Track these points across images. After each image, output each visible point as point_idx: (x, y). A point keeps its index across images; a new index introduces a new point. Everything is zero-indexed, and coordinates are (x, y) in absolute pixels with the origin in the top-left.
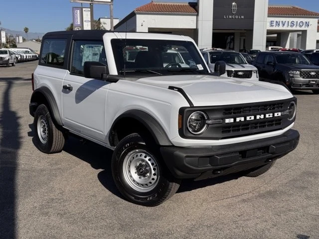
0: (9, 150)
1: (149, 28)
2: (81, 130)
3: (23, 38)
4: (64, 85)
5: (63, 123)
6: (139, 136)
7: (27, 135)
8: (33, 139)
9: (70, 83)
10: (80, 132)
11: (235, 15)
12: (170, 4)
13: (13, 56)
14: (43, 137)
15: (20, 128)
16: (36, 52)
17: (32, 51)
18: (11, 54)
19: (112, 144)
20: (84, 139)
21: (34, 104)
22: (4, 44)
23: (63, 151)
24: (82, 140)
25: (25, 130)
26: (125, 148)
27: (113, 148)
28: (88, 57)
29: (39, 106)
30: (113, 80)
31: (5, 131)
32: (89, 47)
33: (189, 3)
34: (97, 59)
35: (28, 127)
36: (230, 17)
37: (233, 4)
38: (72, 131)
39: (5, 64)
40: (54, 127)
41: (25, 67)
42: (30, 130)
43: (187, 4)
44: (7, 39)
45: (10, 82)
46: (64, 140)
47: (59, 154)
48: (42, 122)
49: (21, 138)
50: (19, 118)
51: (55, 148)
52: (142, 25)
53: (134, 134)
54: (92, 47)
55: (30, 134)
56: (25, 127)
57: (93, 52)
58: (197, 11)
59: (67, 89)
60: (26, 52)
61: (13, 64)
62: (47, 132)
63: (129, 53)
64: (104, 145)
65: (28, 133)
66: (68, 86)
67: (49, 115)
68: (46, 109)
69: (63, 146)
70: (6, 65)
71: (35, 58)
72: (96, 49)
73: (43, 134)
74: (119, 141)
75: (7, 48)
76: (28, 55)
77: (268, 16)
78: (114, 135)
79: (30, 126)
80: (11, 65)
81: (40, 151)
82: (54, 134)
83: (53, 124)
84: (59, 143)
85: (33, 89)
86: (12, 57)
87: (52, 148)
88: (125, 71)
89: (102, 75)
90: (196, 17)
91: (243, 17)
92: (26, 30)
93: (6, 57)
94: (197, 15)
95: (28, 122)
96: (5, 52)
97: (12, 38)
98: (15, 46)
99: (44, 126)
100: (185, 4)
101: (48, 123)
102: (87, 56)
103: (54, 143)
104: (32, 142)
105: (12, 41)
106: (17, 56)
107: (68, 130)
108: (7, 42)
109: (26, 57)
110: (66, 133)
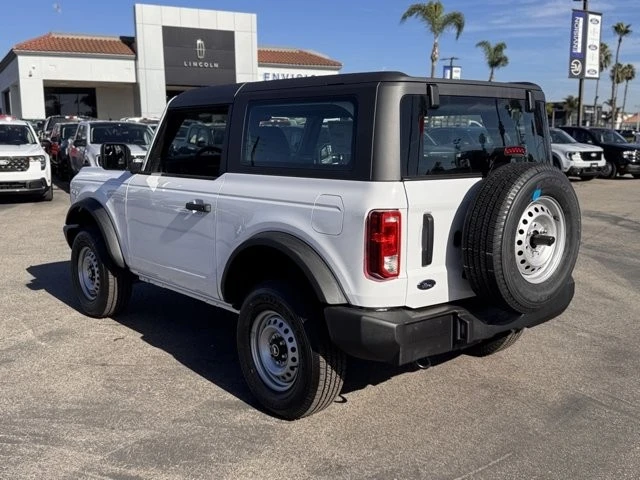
1: (44, 81)
11: (203, 61)
12: (85, 38)
33: (122, 38)
36: (195, 64)
37: (199, 42)
43: (118, 39)
52: (31, 76)
58: (135, 51)
77: (260, 66)
90: (133, 62)
91: (216, 65)
94: (136, 59)
100: (113, 39)
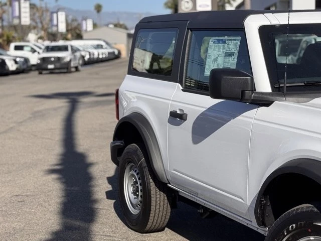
0: (78, 223)
2: (199, 192)
3: (93, 21)
4: (172, 110)
5: (169, 178)
6: (316, 210)
7: (105, 197)
8: (115, 204)
9: (182, 106)
10: (197, 194)
13: (78, 54)
14: (134, 201)
15: (93, 183)
16: (114, 46)
17: (107, 43)
18: (74, 50)
19: (262, 222)
20: (206, 209)
21: (118, 143)
22: (62, 34)
23: (166, 229)
24: (201, 211)
25: (101, 188)
26: (288, 232)
27: (264, 231)
28: (215, 60)
29: (127, 147)
30: (263, 101)
31: (69, 188)
32: (219, 41)
34: (232, 63)
35: (106, 181)
38: (183, 193)
39: (64, 68)
40: (152, 184)
41: (97, 74)
42: (110, 188)
44: (67, 25)
45: (73, 99)
46: (169, 209)
47: (160, 234)
48: (133, 175)
49: (95, 201)
50: (91, 164)
51: (154, 223)
53: (305, 206)
54: (224, 42)
55: (109, 195)
56: (100, 182)
57: (225, 51)
59: (177, 117)
60: (99, 47)
61: (77, 68)
62: (140, 193)
63: (280, 42)
64: (244, 222)
65: (107, 193)
66: (178, 112)
67: (145, 164)
68: (140, 152)
69: (167, 220)
70: (65, 71)
71: (112, 56)
72: (231, 46)
73: (132, 196)
74: (276, 217)
75: (67, 39)
76: (101, 51)
78: (265, 205)
79: (110, 180)
80: (73, 70)
81: (129, 227)
82: (153, 199)
83: (151, 181)
84: (161, 214)
85: (118, 117)
86: (75, 56)
87: (150, 224)
88: (285, 84)
89: (243, 92)
92: (98, 8)
93: (66, 56)
95: (105, 172)
96: (65, 48)
97: (75, 24)
98: (79, 37)
99: (136, 182)
101: (142, 178)
102: (213, 58)
103: (152, 215)
104: (113, 210)
105: (76, 28)
106: (83, 53)
107: (178, 192)
108: (68, 30)
109: (99, 55)
110: (173, 196)
